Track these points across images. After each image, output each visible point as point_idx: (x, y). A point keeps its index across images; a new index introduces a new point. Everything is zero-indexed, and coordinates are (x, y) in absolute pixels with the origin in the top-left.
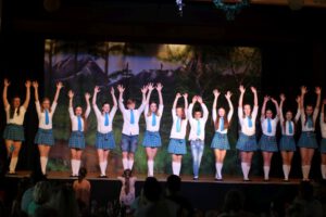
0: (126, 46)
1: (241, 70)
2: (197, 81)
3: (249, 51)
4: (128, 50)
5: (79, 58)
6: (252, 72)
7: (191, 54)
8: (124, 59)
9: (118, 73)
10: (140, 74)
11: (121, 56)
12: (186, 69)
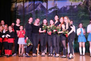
10: (62, 8)
12: (83, 4)
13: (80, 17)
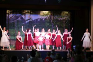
0: (31, 12)
1: (64, 18)
2: (52, 22)
3: (67, 13)
4: (31, 13)
5: (17, 15)
6: (67, 19)
7: (50, 14)
8: (30, 15)
9: (29, 19)
10: (35, 20)
12: (48, 18)
13: (46, 26)
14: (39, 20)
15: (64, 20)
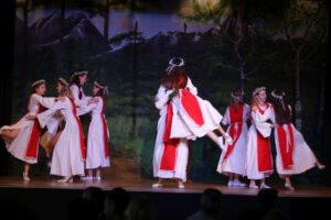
1: (300, 33)
2: (236, 49)
3: (312, 5)
4: (138, 4)
5: (66, 16)
6: (314, 36)
7: (227, 10)
8: (131, 16)
9: (123, 36)
10: (153, 39)
11: (126, 13)
12: (220, 32)
13: (210, 72)
14: (174, 40)
15: (297, 42)
